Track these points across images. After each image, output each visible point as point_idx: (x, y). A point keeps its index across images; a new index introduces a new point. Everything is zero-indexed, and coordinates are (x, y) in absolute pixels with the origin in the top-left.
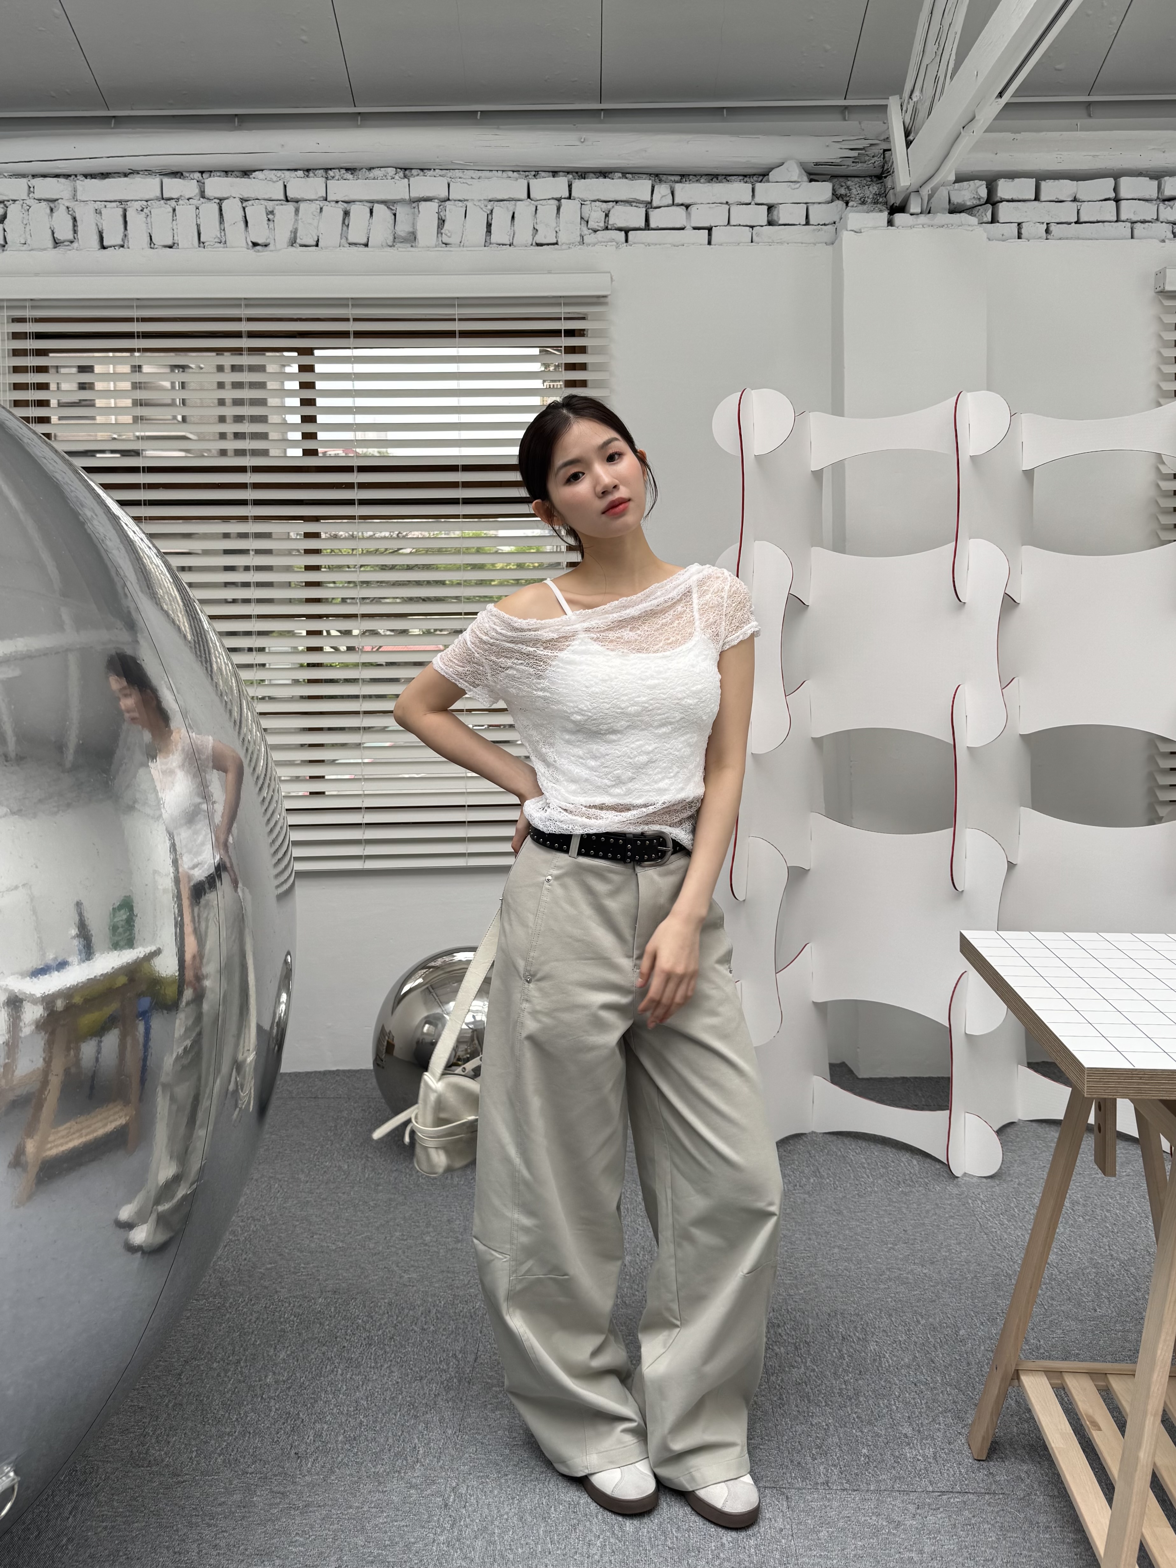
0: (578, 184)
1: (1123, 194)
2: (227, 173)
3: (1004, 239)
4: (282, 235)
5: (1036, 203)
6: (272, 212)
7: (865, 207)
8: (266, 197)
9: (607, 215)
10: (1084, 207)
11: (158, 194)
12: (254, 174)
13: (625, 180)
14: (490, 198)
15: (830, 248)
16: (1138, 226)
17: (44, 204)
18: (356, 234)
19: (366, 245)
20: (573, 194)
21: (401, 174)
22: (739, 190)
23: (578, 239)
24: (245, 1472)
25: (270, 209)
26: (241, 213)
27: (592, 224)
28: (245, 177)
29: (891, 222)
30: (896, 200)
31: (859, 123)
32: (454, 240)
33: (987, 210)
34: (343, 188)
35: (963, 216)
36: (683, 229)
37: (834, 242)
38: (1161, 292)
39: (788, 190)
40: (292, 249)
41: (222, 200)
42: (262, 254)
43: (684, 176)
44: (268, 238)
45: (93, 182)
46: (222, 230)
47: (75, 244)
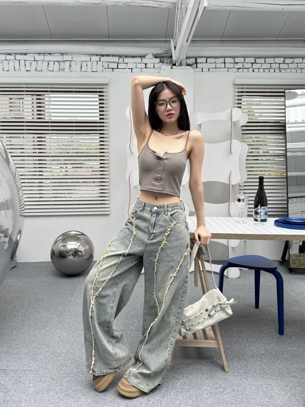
0: (102, 58)
1: (226, 62)
2: (21, 54)
3: (198, 72)
4: (34, 68)
5: (206, 63)
6: (31, 63)
7: (167, 64)
8: (30, 60)
9: (108, 65)
10: (217, 65)
11: (5, 59)
12: (27, 55)
13: (112, 57)
14: (81, 61)
15: (159, 74)
16: (229, 69)
18: (51, 68)
19: (53, 71)
20: (101, 60)
21: (61, 55)
22: (138, 60)
23: (102, 70)
24: (12, 328)
25: (31, 62)
26: (24, 63)
27: (105, 67)
28: (25, 55)
29: (172, 68)
30: (174, 63)
31: (169, 44)
32: (73, 70)
33: (195, 65)
34: (48, 58)
35: (188, 67)
36: (126, 69)
37: (159, 72)
38: (234, 84)
39: (150, 60)
40: (36, 72)
41: (20, 60)
42: (29, 73)
43: (127, 57)
44: (30, 69)
46: (20, 67)
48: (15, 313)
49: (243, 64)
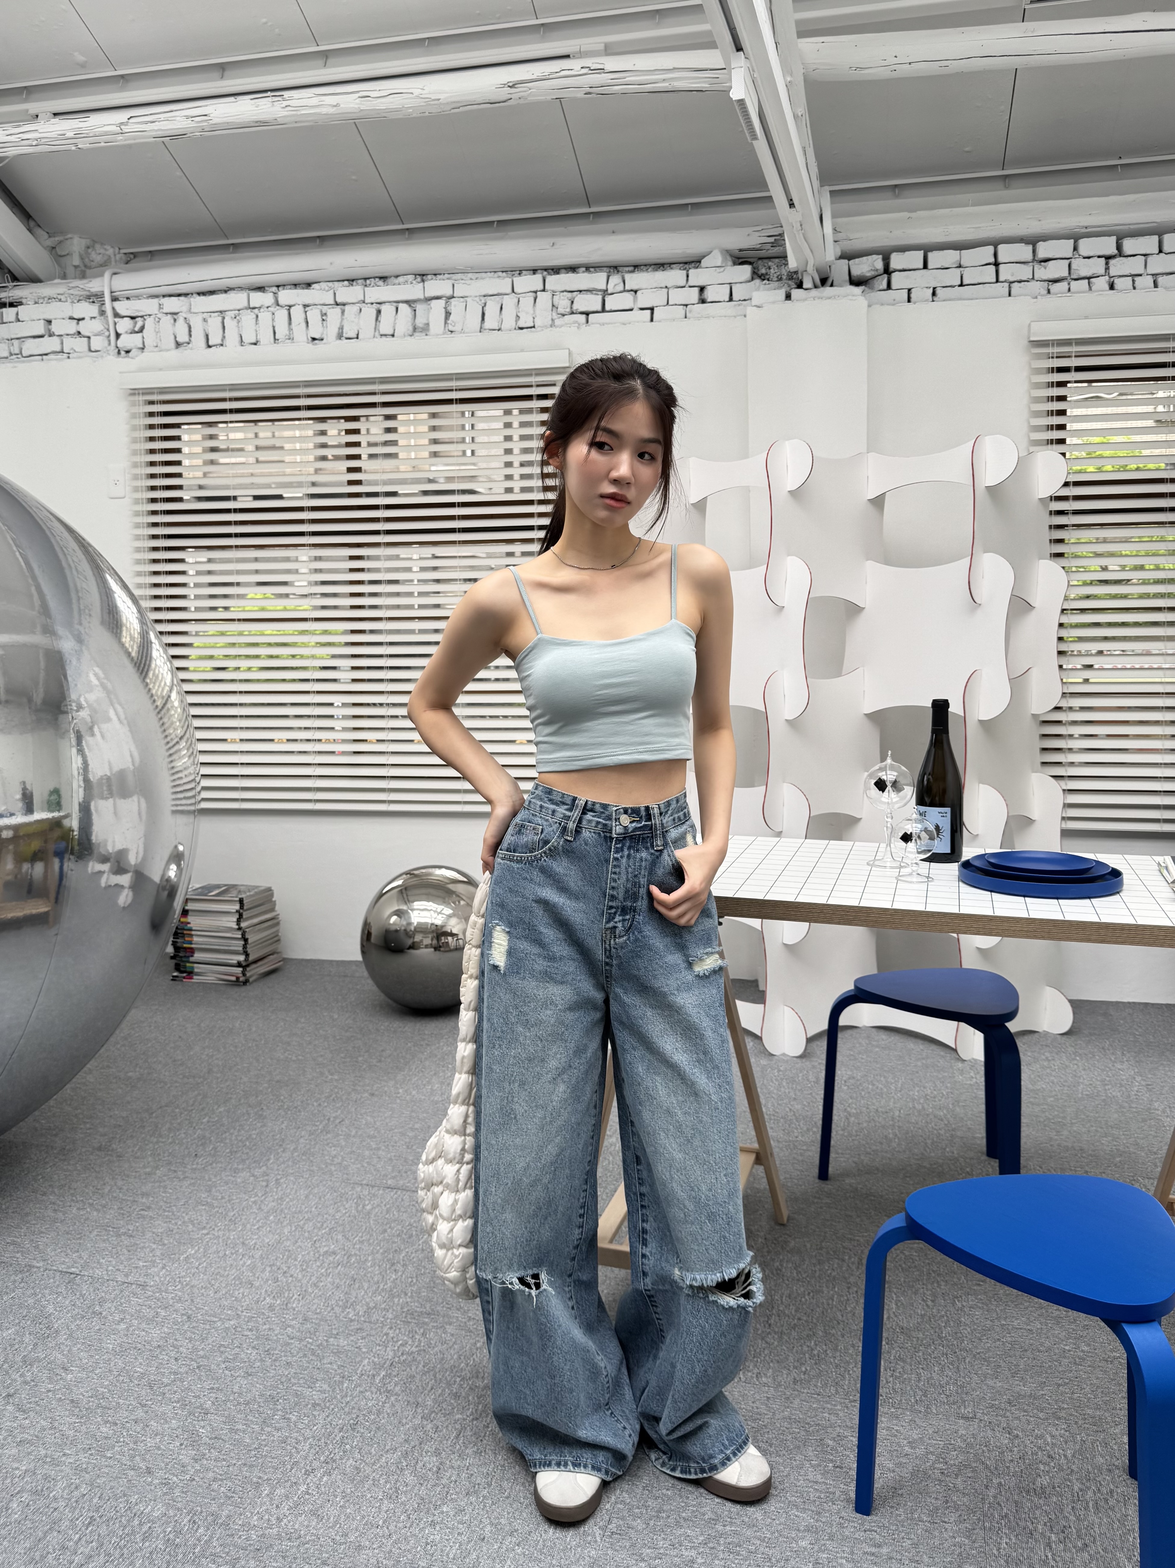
0: (550, 279)
1: (1001, 259)
2: (296, 285)
3: (894, 303)
4: (333, 330)
5: (925, 271)
6: (325, 314)
7: (778, 284)
8: (321, 302)
9: (572, 302)
10: (967, 272)
11: (246, 304)
12: (314, 286)
13: (586, 274)
14: (483, 293)
15: (743, 320)
16: (1013, 285)
17: (169, 316)
18: (385, 328)
19: (393, 336)
20: (547, 287)
21: (419, 279)
22: (676, 276)
23: (550, 322)
25: (324, 312)
26: (303, 316)
28: (307, 288)
29: (788, 297)
32: (457, 328)
33: (883, 280)
34: (378, 292)
35: (858, 287)
36: (631, 310)
37: (745, 316)
38: (1031, 341)
39: (716, 274)
40: (339, 342)
41: (290, 306)
42: (319, 346)
43: (636, 267)
44: (322, 334)
45: (202, 298)
46: (290, 329)
47: (190, 345)
49: (1070, 264)
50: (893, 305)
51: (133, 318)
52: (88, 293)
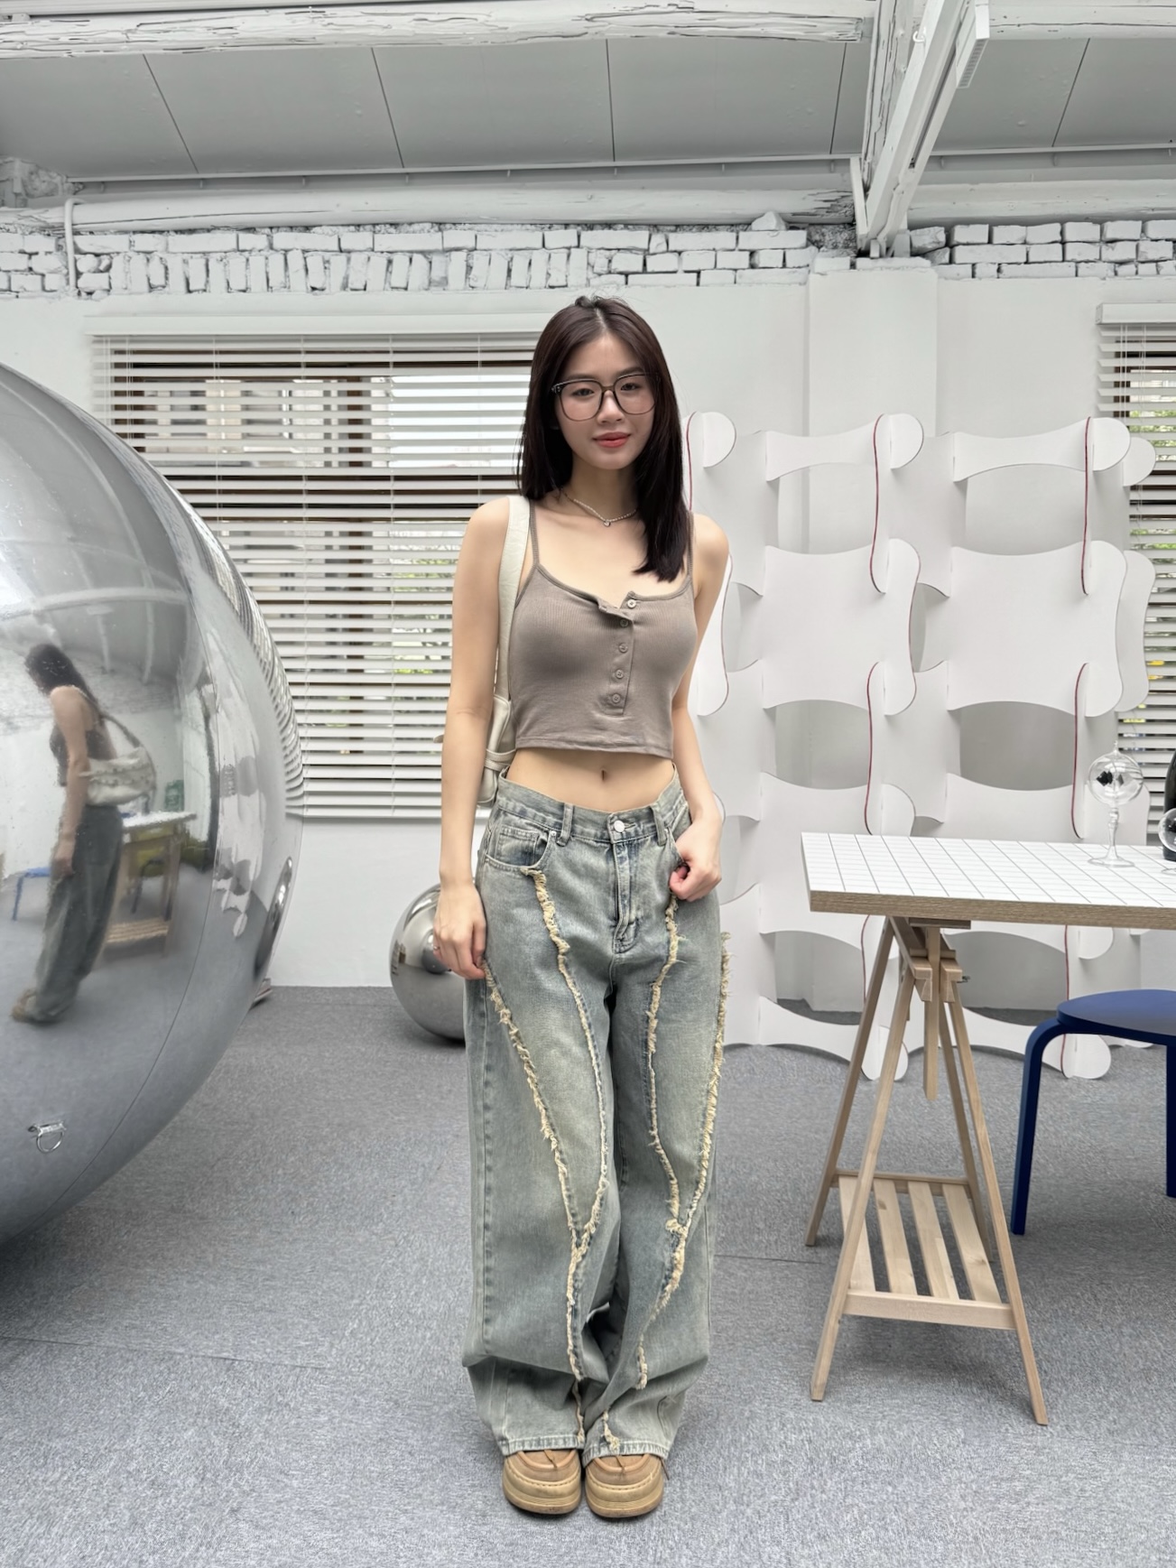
0: (586, 235)
1: (1068, 237)
2: (291, 228)
3: (958, 278)
4: (336, 281)
5: (989, 246)
6: (328, 262)
7: (835, 251)
8: (323, 248)
9: (610, 261)
10: (1033, 249)
11: (234, 246)
12: (314, 229)
13: (626, 232)
14: (510, 247)
15: (802, 287)
16: (1081, 265)
17: (142, 255)
18: (397, 280)
19: (406, 289)
20: (582, 243)
21: (436, 228)
22: (724, 238)
23: (585, 282)
24: (253, 1220)
25: (326, 259)
26: (302, 262)
27: (597, 269)
28: (306, 232)
29: (853, 266)
30: (861, 245)
31: (842, 175)
32: (479, 284)
33: (945, 253)
34: (387, 240)
35: (919, 259)
36: (675, 272)
37: (804, 283)
38: (1100, 324)
39: (769, 238)
40: (344, 293)
41: (286, 251)
42: (320, 296)
43: (678, 227)
44: (324, 283)
45: (183, 236)
46: (287, 276)
47: (167, 289)
48: (263, 1167)
49: (1137, 247)
50: (958, 279)
51: (97, 255)
52: (42, 224)
